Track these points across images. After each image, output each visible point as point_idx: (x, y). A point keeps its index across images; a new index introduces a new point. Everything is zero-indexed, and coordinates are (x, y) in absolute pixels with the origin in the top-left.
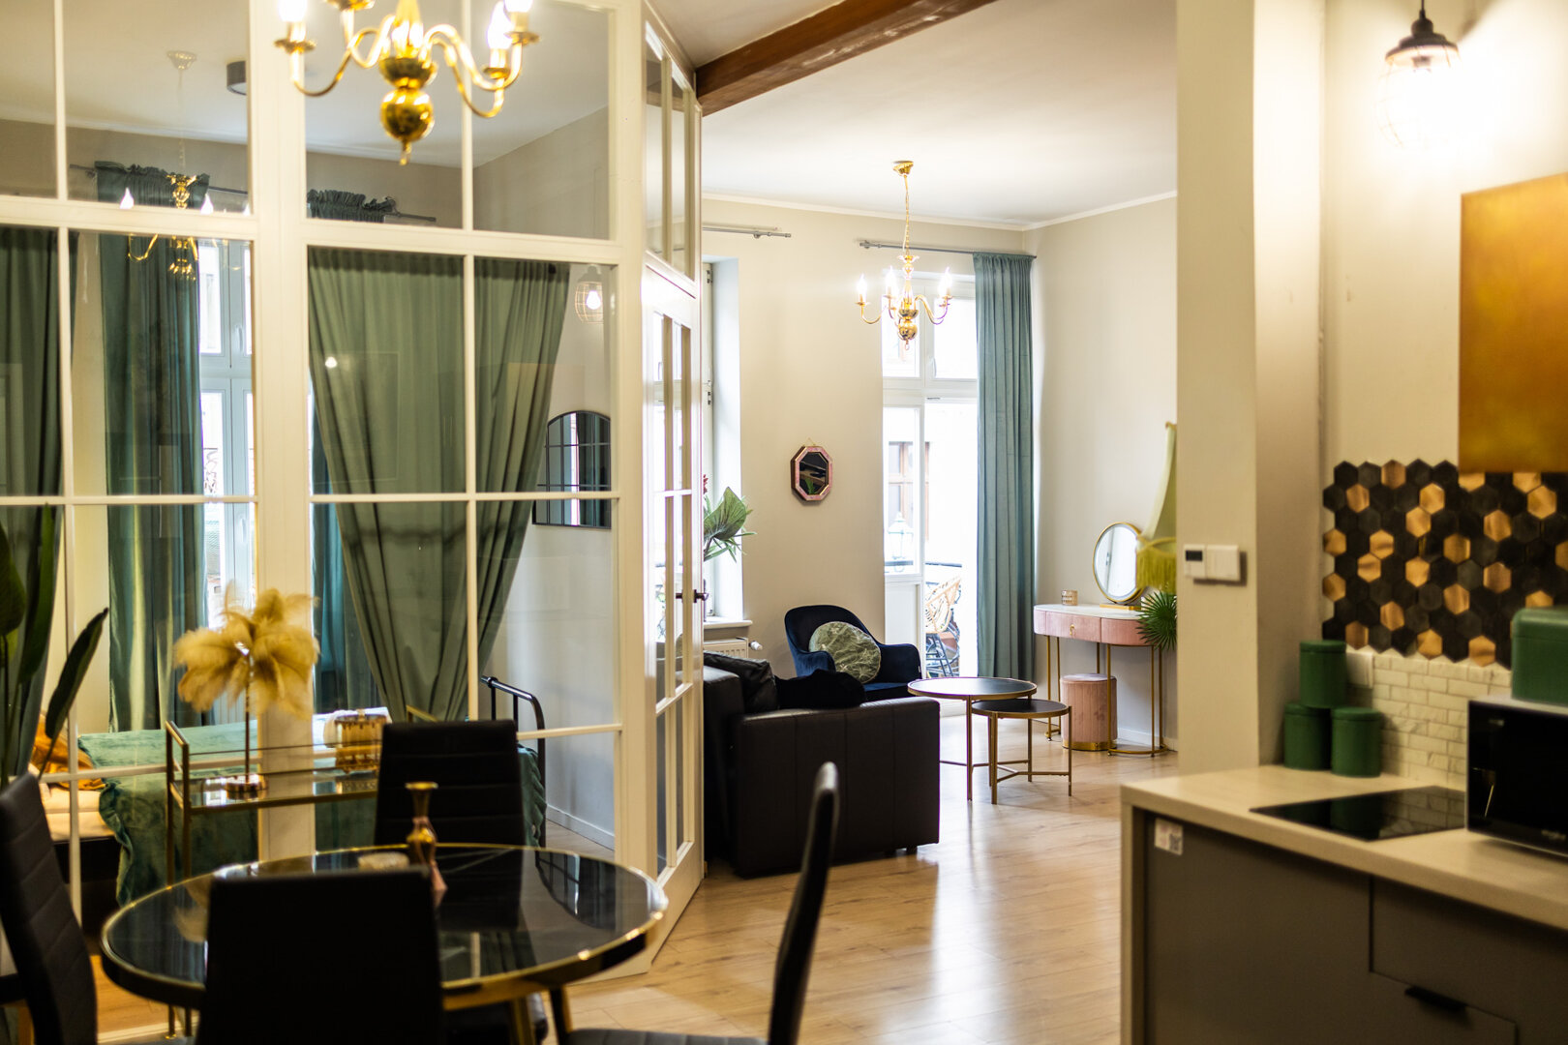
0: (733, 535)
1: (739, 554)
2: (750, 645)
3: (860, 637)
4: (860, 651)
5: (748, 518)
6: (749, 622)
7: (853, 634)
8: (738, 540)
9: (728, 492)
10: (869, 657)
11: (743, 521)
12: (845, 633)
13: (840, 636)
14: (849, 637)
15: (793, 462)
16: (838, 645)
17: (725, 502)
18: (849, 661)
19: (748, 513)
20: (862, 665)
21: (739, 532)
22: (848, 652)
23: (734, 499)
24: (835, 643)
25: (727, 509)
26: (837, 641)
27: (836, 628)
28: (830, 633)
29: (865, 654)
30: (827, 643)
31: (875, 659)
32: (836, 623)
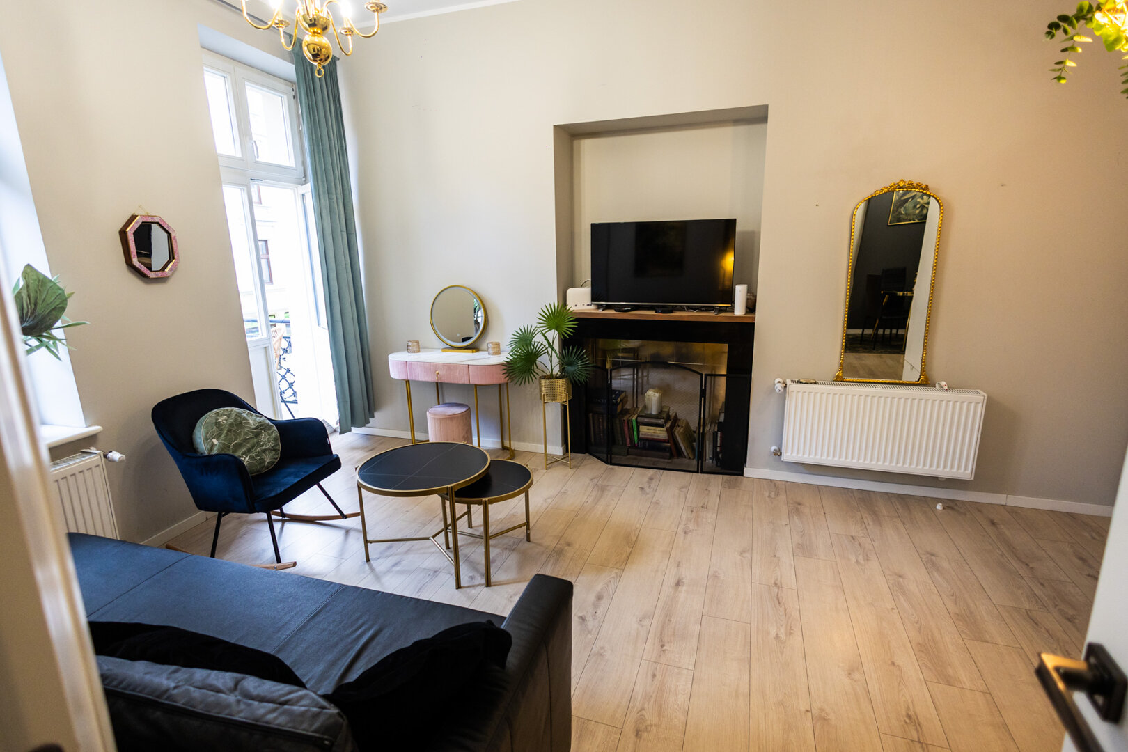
0: (50, 327)
1: (63, 350)
2: (105, 456)
3: (252, 421)
4: (257, 435)
5: (70, 302)
6: (96, 428)
7: (245, 419)
8: (58, 333)
9: (29, 271)
10: (270, 439)
11: (63, 309)
12: (235, 420)
13: (231, 425)
14: (241, 423)
15: (123, 233)
16: (232, 435)
17: (27, 286)
18: (249, 450)
19: (69, 297)
20: (264, 451)
21: (59, 324)
22: (246, 440)
23: (43, 281)
24: (227, 434)
25: (32, 295)
26: (229, 431)
27: (222, 415)
28: (218, 424)
29: (264, 437)
30: (218, 437)
31: (275, 439)
32: (220, 410)
